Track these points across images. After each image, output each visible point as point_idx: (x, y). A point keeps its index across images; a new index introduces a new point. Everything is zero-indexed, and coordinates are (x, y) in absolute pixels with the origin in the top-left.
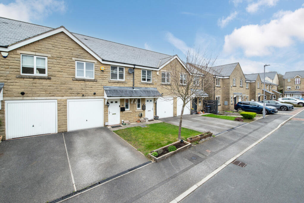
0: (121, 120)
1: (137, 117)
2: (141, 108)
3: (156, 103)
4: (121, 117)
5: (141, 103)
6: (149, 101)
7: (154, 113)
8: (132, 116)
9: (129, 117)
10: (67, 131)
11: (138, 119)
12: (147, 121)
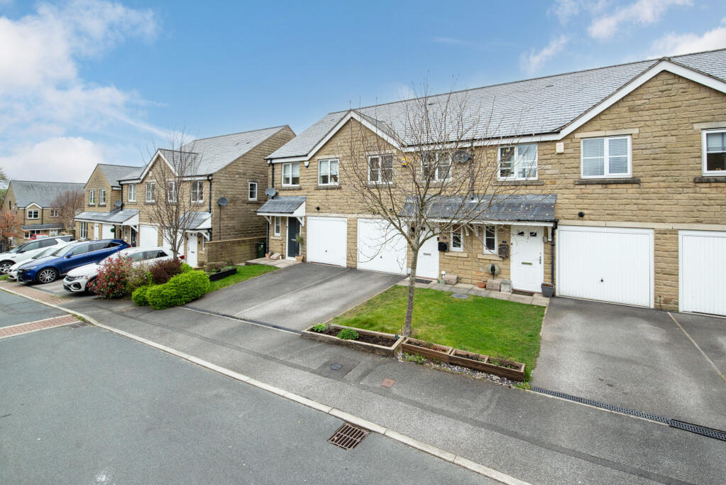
0: (440, 271)
1: (482, 274)
2: (496, 251)
3: (553, 245)
4: (442, 264)
5: (496, 238)
6: (527, 234)
7: (545, 273)
8: (469, 268)
9: (460, 267)
10: (356, 268)
11: (485, 278)
12: (505, 289)
